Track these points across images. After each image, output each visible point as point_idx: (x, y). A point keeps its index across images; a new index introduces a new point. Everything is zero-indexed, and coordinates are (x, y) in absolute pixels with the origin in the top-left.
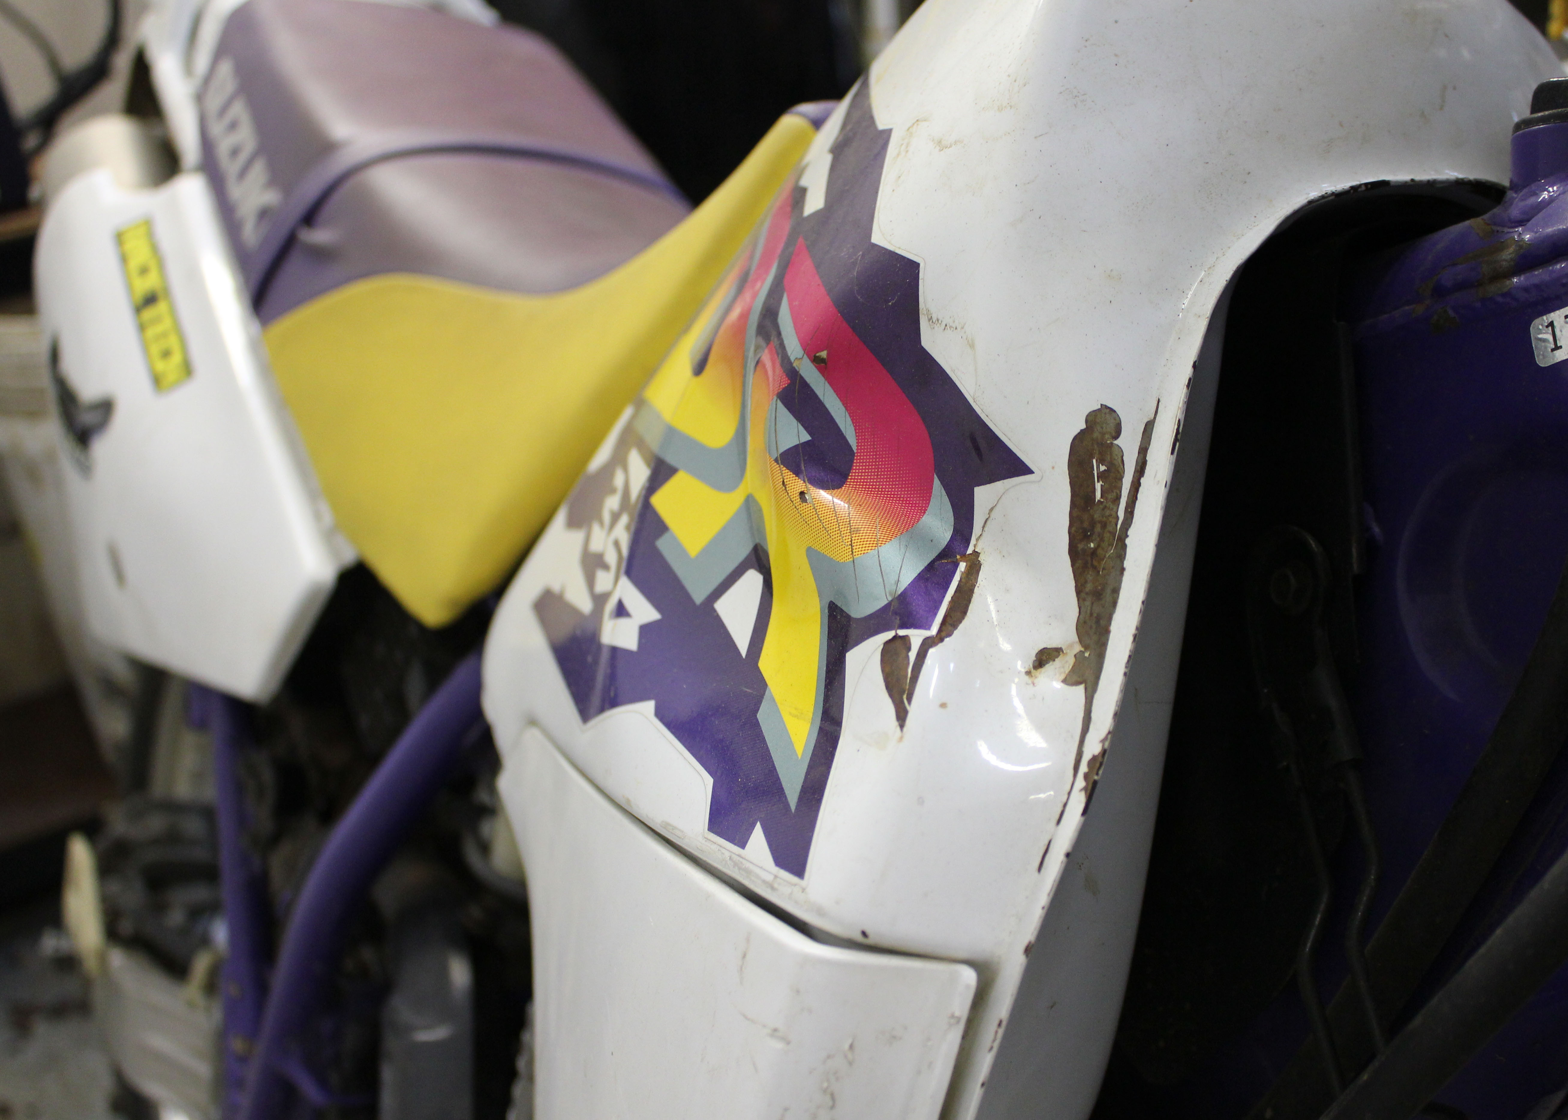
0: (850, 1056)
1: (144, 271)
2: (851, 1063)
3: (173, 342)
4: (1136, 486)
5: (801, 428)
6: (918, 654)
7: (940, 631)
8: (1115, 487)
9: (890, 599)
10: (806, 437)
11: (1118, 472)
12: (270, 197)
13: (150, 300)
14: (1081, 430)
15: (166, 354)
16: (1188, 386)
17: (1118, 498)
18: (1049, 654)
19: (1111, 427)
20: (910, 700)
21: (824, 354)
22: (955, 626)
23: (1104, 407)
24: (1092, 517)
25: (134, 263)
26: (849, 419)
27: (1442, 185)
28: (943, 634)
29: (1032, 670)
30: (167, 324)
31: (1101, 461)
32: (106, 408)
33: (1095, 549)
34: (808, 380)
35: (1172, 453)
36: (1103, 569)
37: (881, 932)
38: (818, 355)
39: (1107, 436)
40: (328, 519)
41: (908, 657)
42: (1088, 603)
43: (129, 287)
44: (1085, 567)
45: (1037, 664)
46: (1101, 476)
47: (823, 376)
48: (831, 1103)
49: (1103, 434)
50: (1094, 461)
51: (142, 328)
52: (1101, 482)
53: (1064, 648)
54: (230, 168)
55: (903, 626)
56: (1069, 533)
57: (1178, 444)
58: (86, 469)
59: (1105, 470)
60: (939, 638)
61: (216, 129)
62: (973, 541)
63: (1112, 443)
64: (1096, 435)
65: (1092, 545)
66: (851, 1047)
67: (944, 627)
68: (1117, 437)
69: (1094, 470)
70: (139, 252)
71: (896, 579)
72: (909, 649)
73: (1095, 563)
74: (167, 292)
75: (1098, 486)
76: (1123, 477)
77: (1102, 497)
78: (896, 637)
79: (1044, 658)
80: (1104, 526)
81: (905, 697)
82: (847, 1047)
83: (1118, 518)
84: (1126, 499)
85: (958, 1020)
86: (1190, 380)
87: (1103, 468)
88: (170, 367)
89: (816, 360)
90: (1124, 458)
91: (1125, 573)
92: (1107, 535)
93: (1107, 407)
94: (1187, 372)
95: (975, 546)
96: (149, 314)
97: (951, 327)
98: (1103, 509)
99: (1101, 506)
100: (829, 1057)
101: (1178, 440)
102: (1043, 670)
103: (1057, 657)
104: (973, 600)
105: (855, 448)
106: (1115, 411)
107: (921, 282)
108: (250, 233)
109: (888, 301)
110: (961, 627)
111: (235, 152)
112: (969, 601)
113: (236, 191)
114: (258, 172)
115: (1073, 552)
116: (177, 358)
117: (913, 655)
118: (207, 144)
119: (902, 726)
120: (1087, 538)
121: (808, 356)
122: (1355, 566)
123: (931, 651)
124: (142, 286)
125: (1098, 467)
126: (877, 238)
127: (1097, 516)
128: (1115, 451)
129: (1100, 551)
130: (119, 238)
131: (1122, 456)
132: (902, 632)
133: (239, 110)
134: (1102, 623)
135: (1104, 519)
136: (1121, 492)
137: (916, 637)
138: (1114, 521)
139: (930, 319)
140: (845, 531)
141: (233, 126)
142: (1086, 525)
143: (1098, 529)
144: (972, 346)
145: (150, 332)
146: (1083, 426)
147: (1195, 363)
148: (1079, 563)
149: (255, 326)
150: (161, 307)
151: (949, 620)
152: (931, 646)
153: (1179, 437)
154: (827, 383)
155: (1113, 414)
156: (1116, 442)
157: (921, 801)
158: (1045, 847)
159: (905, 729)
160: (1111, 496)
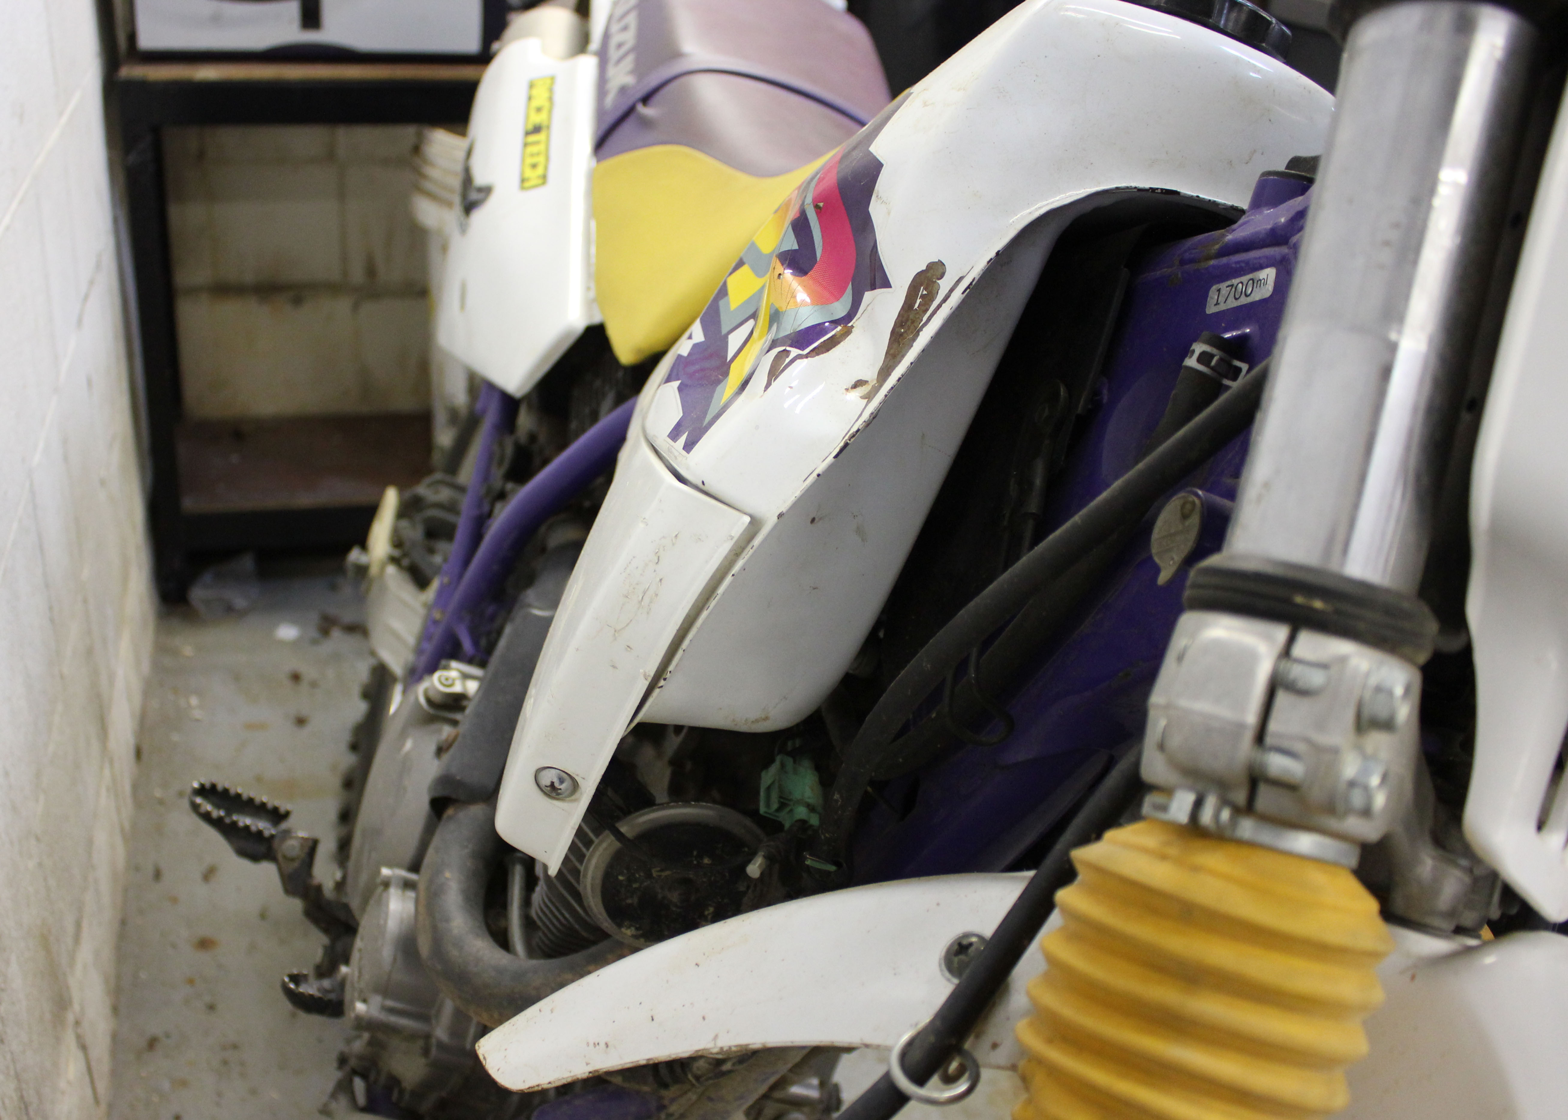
0: (674, 541)
1: (539, 110)
2: (673, 544)
3: (541, 159)
4: (939, 306)
5: (795, 240)
6: (791, 361)
7: (809, 353)
8: (928, 304)
9: (792, 332)
10: (796, 247)
11: (933, 297)
12: (629, 80)
13: (537, 129)
14: (922, 270)
15: (534, 166)
16: (988, 262)
17: (927, 310)
18: (861, 383)
19: (939, 274)
20: (774, 380)
21: (821, 204)
22: (818, 354)
23: (940, 261)
24: (909, 316)
25: (535, 103)
26: (821, 243)
27: (1223, 207)
28: (809, 355)
29: (850, 389)
30: (541, 147)
31: (925, 289)
32: (487, 191)
33: (903, 333)
34: (809, 217)
35: (963, 293)
36: (903, 344)
37: (712, 486)
38: (818, 204)
39: (934, 277)
40: (592, 294)
41: (785, 360)
42: (888, 359)
43: (527, 117)
44: (895, 340)
45: (854, 386)
46: (923, 296)
47: (817, 216)
48: (657, 561)
49: (933, 275)
50: (922, 288)
51: (526, 145)
52: (921, 300)
53: (869, 381)
54: (614, 54)
55: (791, 346)
56: (895, 322)
57: (968, 290)
58: (463, 229)
59: (926, 294)
60: (806, 356)
61: (615, 28)
62: (854, 320)
63: (935, 281)
64: (929, 275)
65: (902, 330)
66: (676, 536)
67: (811, 352)
68: (939, 279)
69: (919, 292)
70: (540, 96)
71: (800, 324)
72: (788, 357)
73: (900, 340)
74: (548, 127)
75: (918, 301)
76: (934, 301)
77: (918, 307)
78: (785, 350)
79: (858, 384)
80: (913, 322)
81: (774, 378)
82: (674, 535)
83: (922, 320)
84: (931, 312)
85: (732, 538)
86: (991, 259)
87: (925, 292)
88: (533, 175)
89: (816, 207)
90: (939, 291)
91: (912, 348)
92: (912, 327)
93: (941, 262)
94: (992, 254)
95: (854, 323)
96: (532, 138)
97: (885, 202)
98: (916, 314)
99: (915, 312)
100: (664, 537)
101: (969, 288)
102: (855, 390)
103: (864, 385)
104: (837, 347)
105: (818, 259)
106: (945, 265)
107: (880, 175)
108: (610, 100)
109: (860, 182)
110: (822, 356)
111: (620, 46)
112: (834, 346)
113: (611, 71)
114: (629, 63)
115: (893, 332)
116: (540, 171)
117: (788, 360)
118: (606, 36)
119: (765, 391)
120: (902, 326)
121: (813, 204)
122: (1079, 409)
123: (798, 361)
124: (536, 119)
125: (923, 291)
126: (873, 149)
127: (911, 317)
128: (936, 286)
129: (905, 335)
130: (531, 86)
131: (939, 290)
132: (788, 348)
133: (632, 20)
134: (890, 370)
135: (915, 319)
136: (929, 308)
137: (794, 352)
138: (919, 321)
139: (877, 196)
140: (789, 296)
141: (625, 28)
142: (904, 319)
143: (909, 323)
144: (889, 213)
145: (531, 149)
146: (924, 268)
147: (999, 251)
148: (893, 338)
149: (593, 162)
150: (541, 137)
151: (816, 350)
152: (799, 359)
153: (971, 287)
154: (818, 222)
155: (943, 267)
156: (938, 281)
157: (757, 427)
158: (812, 471)
159: (766, 392)
160: (923, 308)
